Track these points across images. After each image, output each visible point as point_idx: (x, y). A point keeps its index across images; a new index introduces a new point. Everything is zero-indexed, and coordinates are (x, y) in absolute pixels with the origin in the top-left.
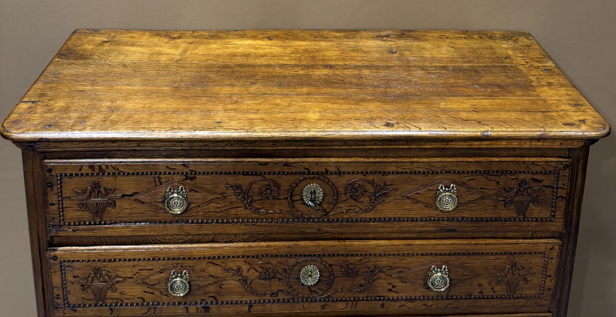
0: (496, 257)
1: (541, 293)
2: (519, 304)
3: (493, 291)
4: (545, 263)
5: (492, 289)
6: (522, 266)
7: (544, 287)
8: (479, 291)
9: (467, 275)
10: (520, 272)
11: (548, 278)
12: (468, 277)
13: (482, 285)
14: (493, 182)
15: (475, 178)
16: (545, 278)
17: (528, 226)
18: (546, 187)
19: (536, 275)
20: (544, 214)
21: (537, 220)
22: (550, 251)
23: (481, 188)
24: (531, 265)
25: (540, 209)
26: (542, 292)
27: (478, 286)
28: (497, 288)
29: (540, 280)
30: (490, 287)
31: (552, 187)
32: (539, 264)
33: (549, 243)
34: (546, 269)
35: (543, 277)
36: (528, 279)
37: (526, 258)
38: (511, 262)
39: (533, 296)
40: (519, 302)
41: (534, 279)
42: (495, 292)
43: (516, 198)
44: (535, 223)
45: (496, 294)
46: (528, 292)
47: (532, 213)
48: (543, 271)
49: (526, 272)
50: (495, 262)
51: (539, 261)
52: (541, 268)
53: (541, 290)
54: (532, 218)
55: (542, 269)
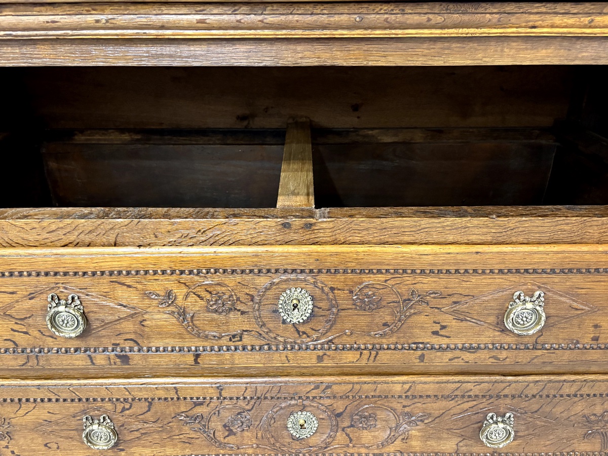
8: (592, 336)
9: (577, 310)
12: (579, 313)
27: (592, 329)
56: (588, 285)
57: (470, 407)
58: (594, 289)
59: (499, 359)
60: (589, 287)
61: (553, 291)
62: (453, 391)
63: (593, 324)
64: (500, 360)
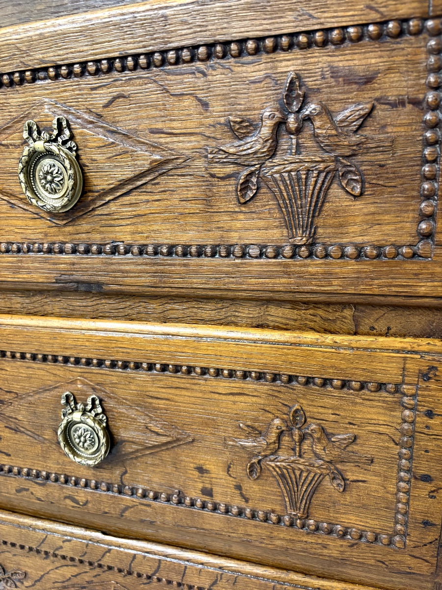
0: (236, 385)
1: (396, 533)
2: (325, 551)
3: (242, 495)
4: (406, 426)
5: (239, 487)
6: (323, 430)
7: (406, 514)
8: (200, 486)
9: (158, 434)
10: (318, 448)
11: (421, 484)
12: (164, 440)
13: (207, 471)
14: (188, 102)
15: (128, 89)
16: (408, 482)
17: (328, 275)
18: (394, 105)
19: (375, 467)
20: (387, 228)
21: (360, 254)
22: (423, 385)
23: (153, 132)
24: (355, 430)
25: (372, 209)
26: (399, 527)
27: (196, 473)
28: (252, 487)
29: (392, 489)
30: (231, 482)
31: (416, 103)
32: (382, 429)
33: (416, 352)
34: (411, 448)
35: (401, 479)
36: (350, 476)
37: (335, 402)
38: (285, 409)
39: (370, 535)
40: (325, 547)
41: (368, 477)
42: (247, 501)
43: (276, 160)
44: (352, 267)
45: (250, 504)
46: (353, 520)
47: (341, 226)
48: (401, 456)
49: (336, 452)
50: (234, 403)
51: (382, 419)
52: (392, 445)
53: (396, 522)
54: (342, 247)
55: (396, 450)
56: (163, 393)
57: (72, 576)
58: (173, 401)
59: (77, 502)
60: (166, 396)
61: (115, 398)
62: (39, 544)
63: (195, 466)
64: (79, 504)
